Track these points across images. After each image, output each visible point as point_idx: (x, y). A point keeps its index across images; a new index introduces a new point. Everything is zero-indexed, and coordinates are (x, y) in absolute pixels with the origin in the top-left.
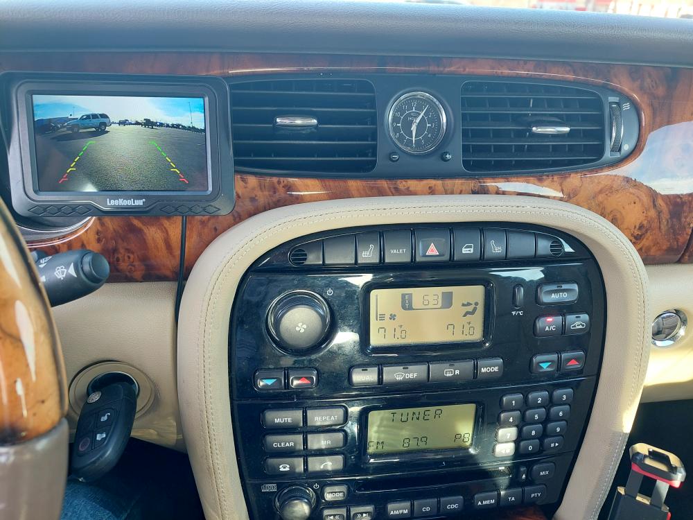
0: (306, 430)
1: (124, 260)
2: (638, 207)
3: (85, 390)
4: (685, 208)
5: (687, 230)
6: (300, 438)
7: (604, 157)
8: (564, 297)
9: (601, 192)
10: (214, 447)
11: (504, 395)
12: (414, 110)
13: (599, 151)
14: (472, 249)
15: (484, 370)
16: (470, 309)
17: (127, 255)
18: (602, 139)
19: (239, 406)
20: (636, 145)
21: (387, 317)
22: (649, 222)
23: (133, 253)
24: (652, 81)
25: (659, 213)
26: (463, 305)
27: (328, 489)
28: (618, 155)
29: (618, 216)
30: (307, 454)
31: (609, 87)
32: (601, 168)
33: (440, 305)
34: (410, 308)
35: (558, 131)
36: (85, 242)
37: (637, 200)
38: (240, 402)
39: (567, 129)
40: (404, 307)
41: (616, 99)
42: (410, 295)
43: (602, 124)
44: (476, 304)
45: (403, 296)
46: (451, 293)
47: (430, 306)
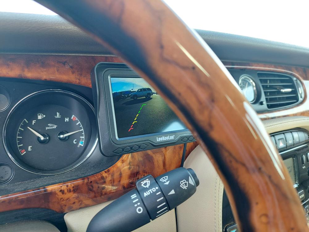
13: (296, 98)
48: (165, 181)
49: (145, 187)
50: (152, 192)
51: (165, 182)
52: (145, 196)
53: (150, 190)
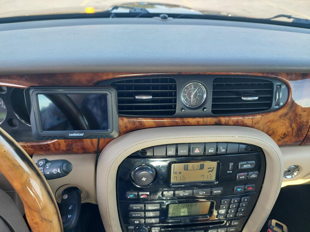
0: (145, 211)
1: (75, 148)
2: (284, 127)
3: (61, 193)
4: (304, 127)
5: (304, 135)
6: (143, 213)
7: (272, 108)
8: (249, 166)
9: (269, 122)
10: (111, 219)
11: (222, 199)
12: (193, 88)
13: (270, 105)
14: (213, 150)
15: (215, 192)
16: (211, 170)
17: (76, 146)
18: (272, 100)
19: (120, 202)
20: (286, 103)
21: (178, 173)
22: (288, 132)
23: (78, 146)
24: (296, 76)
25: (293, 129)
26: (208, 168)
27: (153, 228)
28: (277, 107)
29: (275, 131)
30: (145, 218)
31: (277, 78)
32: (270, 112)
33: (199, 168)
34: (187, 170)
35: (253, 99)
36: (60, 143)
37: (284, 125)
38: (120, 201)
39: (257, 98)
40: (185, 170)
41: (279, 84)
42: (188, 165)
43: (272, 94)
44: (214, 168)
45: (185, 165)
46: (204, 164)
47: (195, 169)
48: (48, 166)
49: (40, 165)
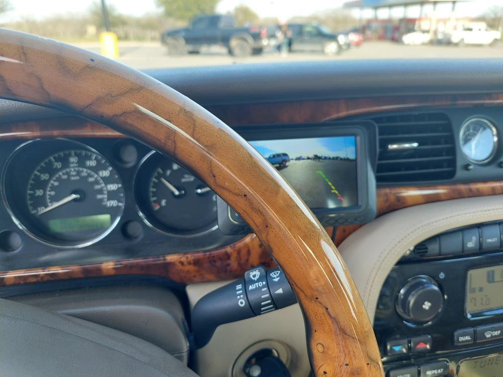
34: (493, 281)
40: (489, 281)
42: (493, 272)
45: (488, 273)
48: (275, 276)
49: (253, 279)
50: (257, 286)
51: (274, 278)
52: (250, 289)
53: (257, 284)
